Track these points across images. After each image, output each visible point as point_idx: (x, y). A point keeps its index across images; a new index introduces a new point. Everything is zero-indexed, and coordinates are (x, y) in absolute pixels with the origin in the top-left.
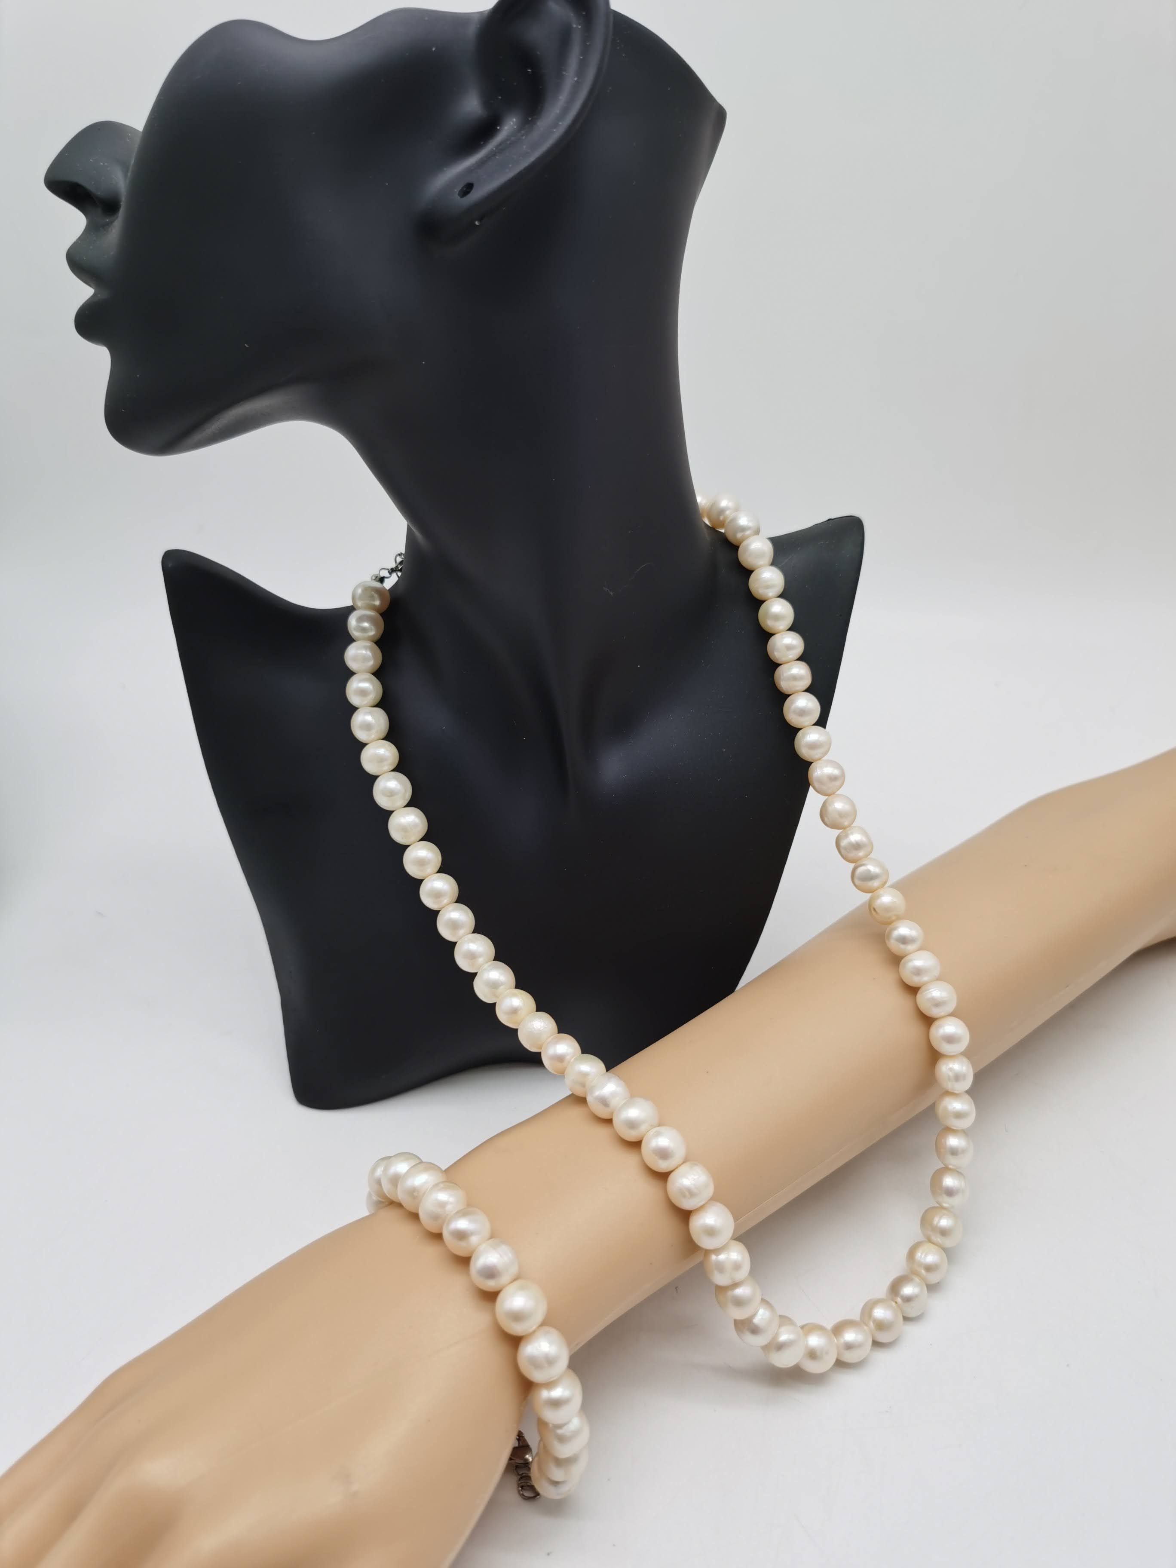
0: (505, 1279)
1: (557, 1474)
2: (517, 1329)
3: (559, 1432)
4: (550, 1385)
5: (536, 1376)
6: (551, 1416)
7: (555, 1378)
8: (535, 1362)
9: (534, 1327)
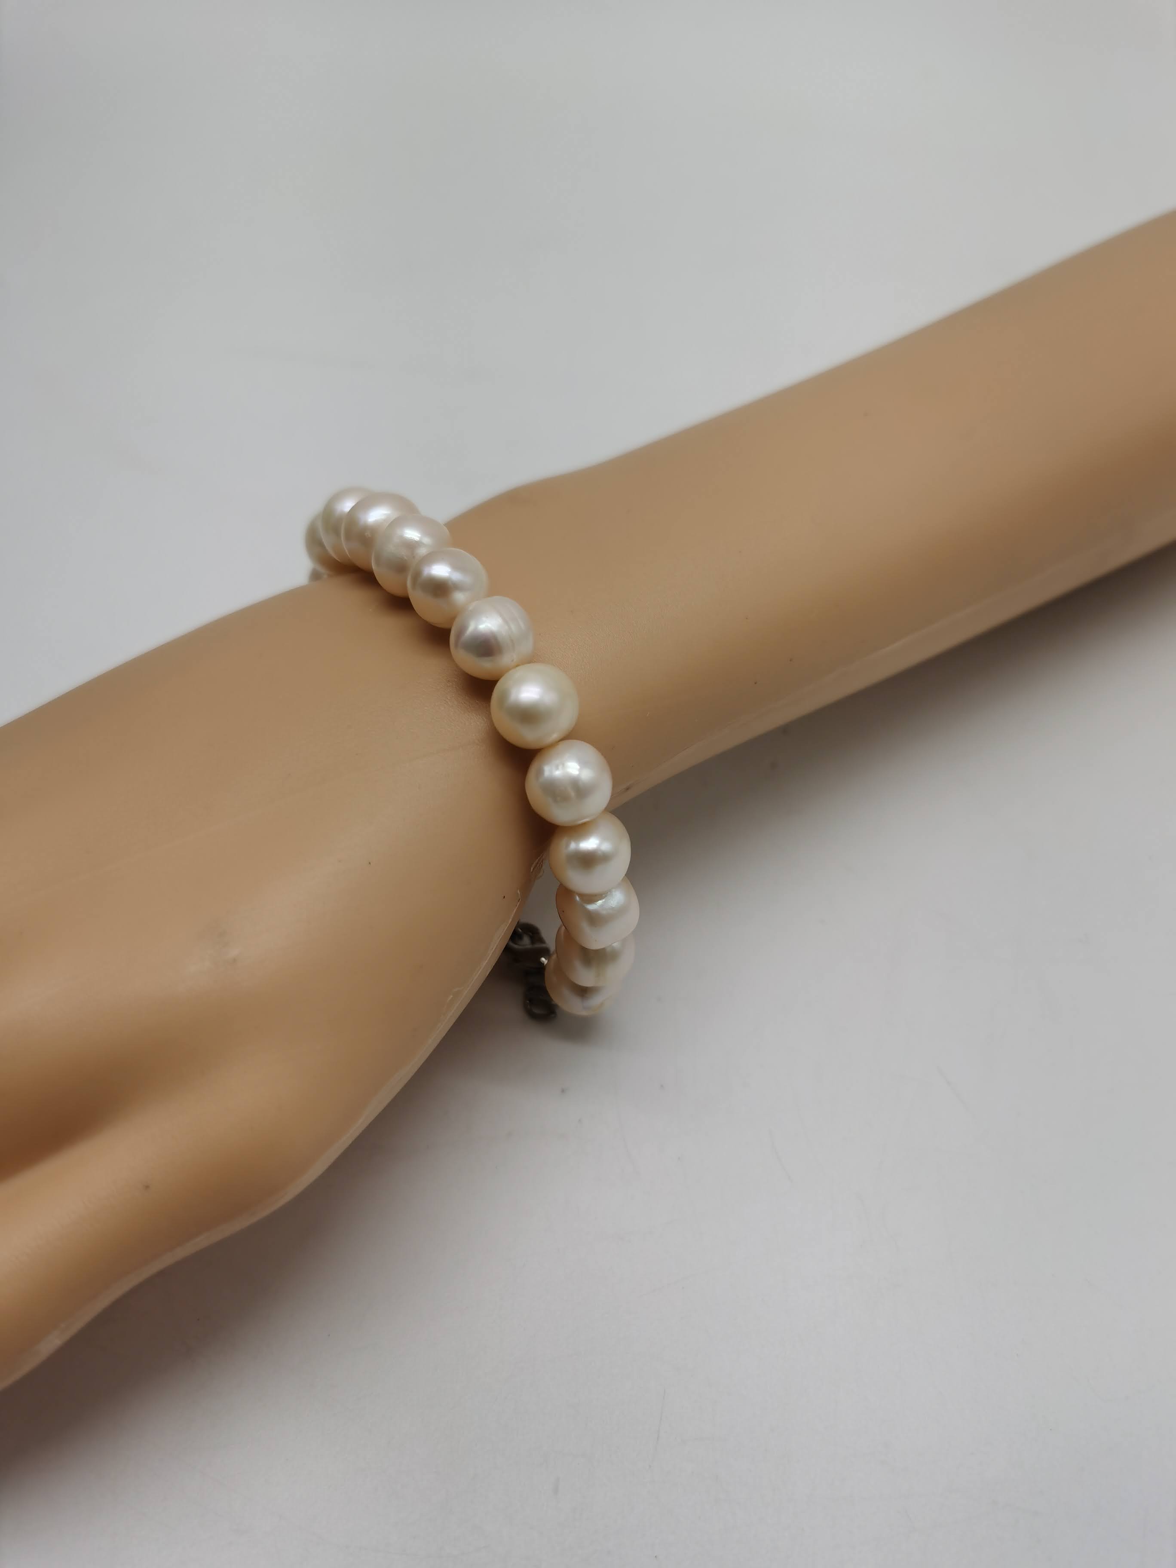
0: (506, 659)
1: (585, 977)
2: (527, 736)
3: (591, 907)
4: (579, 830)
5: (559, 815)
6: (578, 881)
7: (587, 820)
8: (555, 790)
9: (555, 736)
